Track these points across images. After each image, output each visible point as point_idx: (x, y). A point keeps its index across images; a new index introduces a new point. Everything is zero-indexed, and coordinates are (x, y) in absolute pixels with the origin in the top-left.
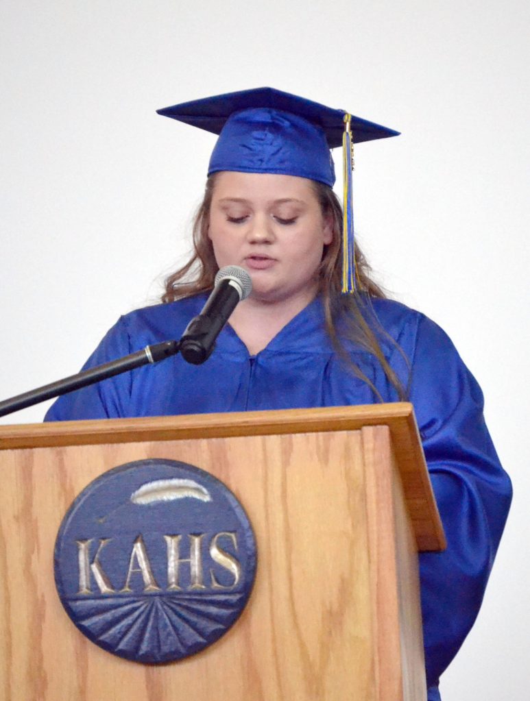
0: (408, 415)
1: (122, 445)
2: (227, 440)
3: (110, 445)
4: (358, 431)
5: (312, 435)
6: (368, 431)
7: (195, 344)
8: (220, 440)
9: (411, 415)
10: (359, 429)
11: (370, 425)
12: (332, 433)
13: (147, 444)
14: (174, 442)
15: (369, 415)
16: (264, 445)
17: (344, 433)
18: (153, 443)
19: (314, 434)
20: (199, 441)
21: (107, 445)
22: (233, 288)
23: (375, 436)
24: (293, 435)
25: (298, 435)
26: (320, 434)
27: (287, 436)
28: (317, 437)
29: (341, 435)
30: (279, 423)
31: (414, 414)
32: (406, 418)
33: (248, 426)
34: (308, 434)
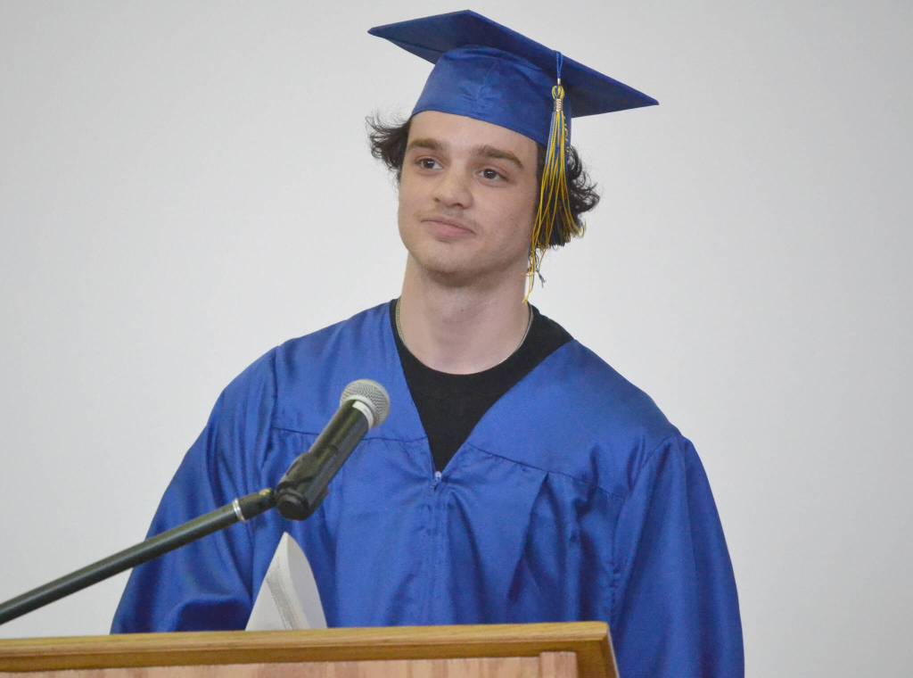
0: (601, 639)
1: (221, 668)
2: (362, 664)
3: (206, 667)
4: (535, 659)
5: (474, 662)
6: (549, 658)
7: (293, 495)
8: (351, 663)
9: (606, 639)
10: (538, 655)
11: (550, 650)
12: (501, 659)
13: (255, 666)
14: (290, 665)
15: (550, 638)
16: (410, 671)
17: (518, 659)
18: (263, 665)
19: (476, 660)
20: (324, 664)
21: (201, 667)
22: (360, 414)
23: (558, 665)
24: (449, 661)
25: (455, 661)
26: (485, 660)
27: (441, 661)
28: (481, 665)
29: (513, 663)
30: (431, 643)
31: (610, 638)
32: (600, 642)
33: (390, 647)
34: (468, 660)
